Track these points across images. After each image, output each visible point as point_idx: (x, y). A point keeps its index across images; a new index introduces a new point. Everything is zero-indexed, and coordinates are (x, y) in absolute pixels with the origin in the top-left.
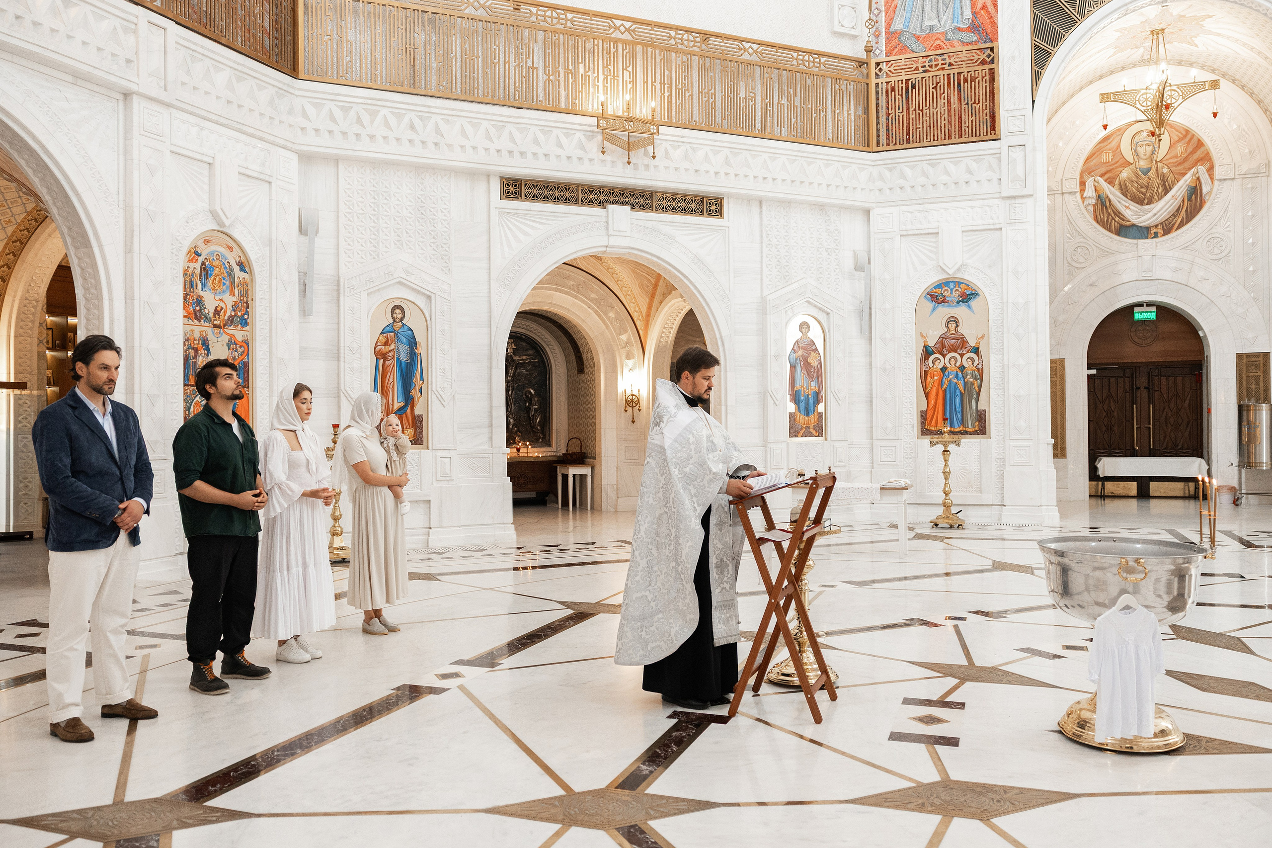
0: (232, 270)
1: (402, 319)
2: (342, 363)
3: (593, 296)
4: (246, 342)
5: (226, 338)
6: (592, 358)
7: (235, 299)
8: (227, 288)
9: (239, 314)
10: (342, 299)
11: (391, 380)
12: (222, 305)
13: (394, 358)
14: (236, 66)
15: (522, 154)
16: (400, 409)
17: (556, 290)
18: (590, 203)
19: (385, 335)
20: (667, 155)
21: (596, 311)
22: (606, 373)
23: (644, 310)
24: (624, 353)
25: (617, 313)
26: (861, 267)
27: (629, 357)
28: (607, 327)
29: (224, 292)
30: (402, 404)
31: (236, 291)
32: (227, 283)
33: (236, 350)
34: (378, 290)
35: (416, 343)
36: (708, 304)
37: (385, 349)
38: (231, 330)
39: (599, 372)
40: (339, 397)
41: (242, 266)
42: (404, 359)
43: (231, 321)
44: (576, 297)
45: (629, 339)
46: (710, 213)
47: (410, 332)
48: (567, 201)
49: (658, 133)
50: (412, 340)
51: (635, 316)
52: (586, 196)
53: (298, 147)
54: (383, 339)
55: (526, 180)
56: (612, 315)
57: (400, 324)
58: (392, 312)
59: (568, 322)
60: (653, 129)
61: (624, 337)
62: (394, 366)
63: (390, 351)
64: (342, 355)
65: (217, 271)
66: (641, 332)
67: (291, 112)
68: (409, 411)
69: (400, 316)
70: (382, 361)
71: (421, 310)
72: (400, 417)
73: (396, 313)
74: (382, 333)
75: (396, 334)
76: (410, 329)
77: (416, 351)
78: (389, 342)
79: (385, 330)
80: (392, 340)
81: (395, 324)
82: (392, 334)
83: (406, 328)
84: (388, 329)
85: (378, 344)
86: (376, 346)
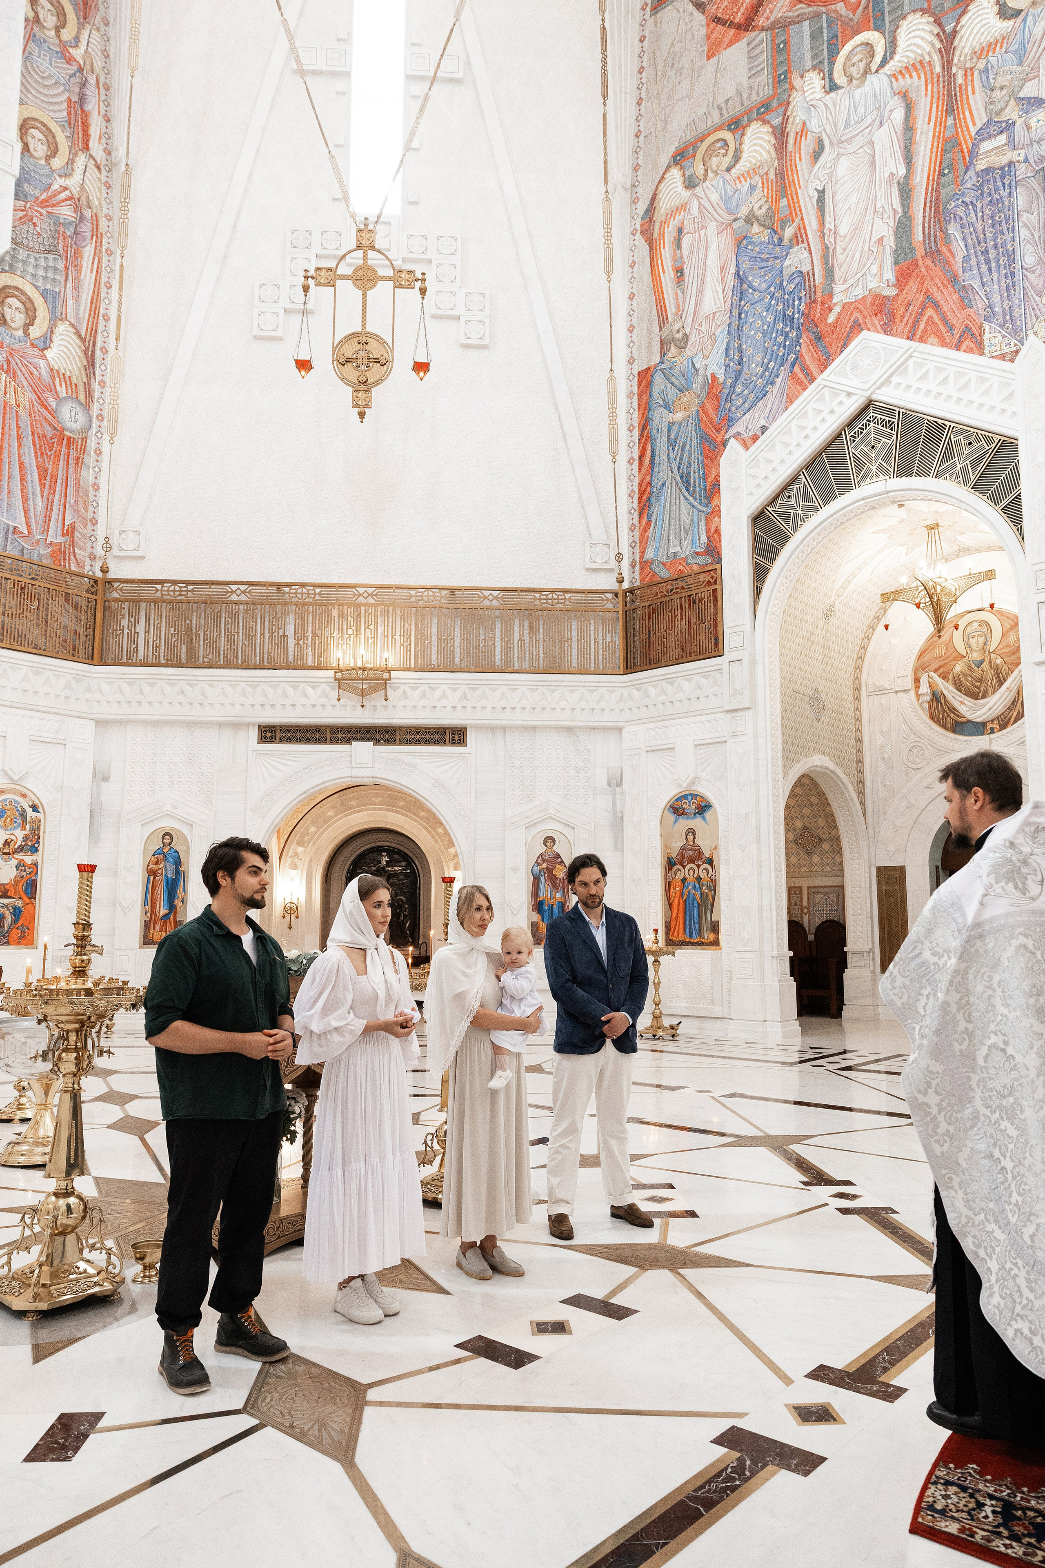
0: (24, 811)
1: (170, 843)
4: (36, 865)
5: (14, 862)
7: (26, 833)
8: (19, 825)
9: (30, 844)
11: (159, 892)
12: (13, 837)
13: (161, 874)
14: (32, 664)
15: (273, 706)
16: (165, 916)
18: (338, 741)
19: (155, 856)
20: (405, 695)
26: (616, 782)
29: (15, 828)
30: (167, 912)
31: (28, 827)
32: (19, 821)
33: (25, 871)
34: (152, 821)
35: (179, 862)
37: (155, 868)
38: (20, 856)
41: (35, 808)
42: (171, 875)
43: (21, 849)
46: (453, 742)
47: (176, 854)
48: (318, 741)
49: (390, 679)
50: (177, 858)
52: (335, 735)
53: (93, 716)
54: (154, 860)
55: (280, 727)
57: (168, 848)
58: (163, 838)
60: (386, 675)
62: (161, 881)
63: (159, 869)
64: (119, 873)
65: (9, 813)
67: (89, 690)
68: (172, 917)
69: (168, 841)
70: (151, 877)
71: (185, 836)
72: (165, 922)
73: (165, 839)
74: (153, 855)
75: (165, 855)
76: (176, 851)
77: (180, 869)
78: (159, 862)
79: (156, 853)
80: (161, 860)
81: (164, 848)
82: (161, 855)
83: (173, 851)
84: (159, 851)
85: (150, 863)
86: (148, 865)
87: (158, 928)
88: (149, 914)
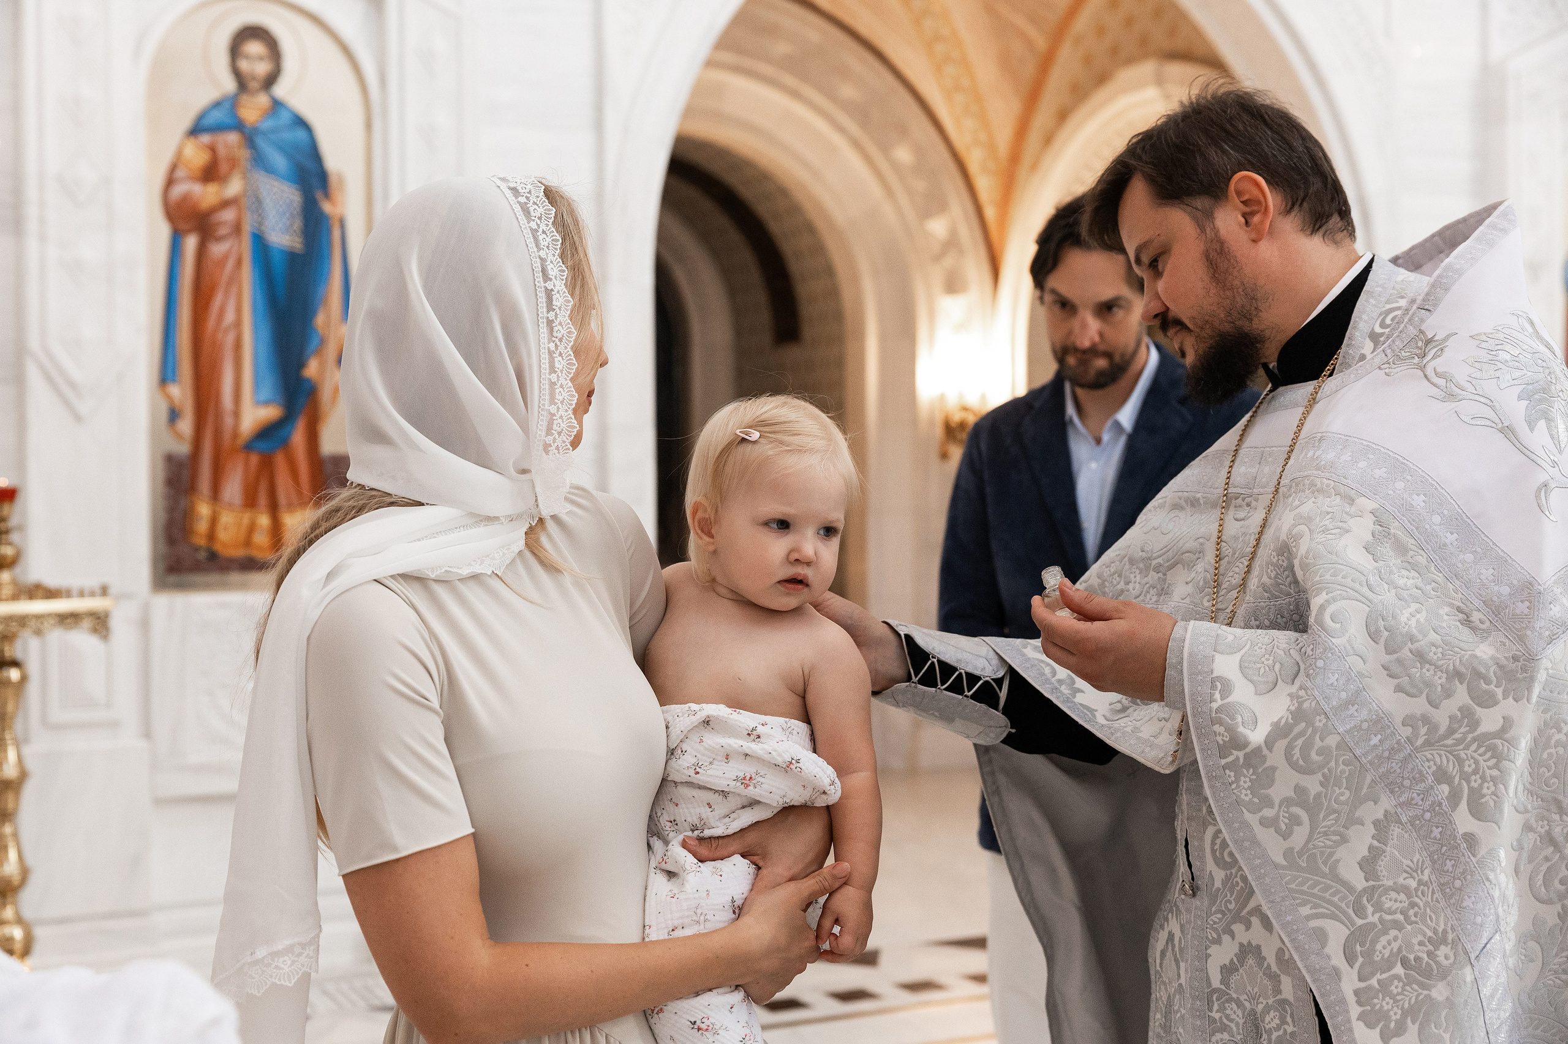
1: (270, 81)
2: (32, 245)
3: (848, 91)
6: (833, 293)
11: (230, 317)
13: (237, 229)
16: (268, 432)
19: (206, 139)
21: (856, 144)
22: (883, 339)
23: (1004, 136)
24: (937, 277)
25: (919, 152)
27: (953, 285)
28: (889, 192)
30: (270, 413)
35: (323, 178)
36: (1321, 82)
37: (207, 195)
39: (860, 335)
40: (19, 381)
42: (280, 237)
44: (796, 95)
45: (953, 232)
47: (300, 134)
50: (310, 165)
51: (975, 160)
54: (195, 155)
56: (903, 154)
57: (263, 100)
58: (233, 53)
59: (762, 177)
61: (938, 227)
62: (239, 263)
63: (226, 204)
64: (32, 211)
66: (990, 213)
68: (298, 437)
69: (262, 68)
70: (191, 243)
71: (346, 50)
72: (267, 465)
73: (247, 57)
74: (195, 130)
75: (249, 137)
76: (301, 123)
77: (327, 207)
78: (223, 167)
79: (209, 121)
80: (233, 163)
81: (245, 99)
82: (233, 138)
83: (285, 118)
84: (217, 116)
85: (180, 173)
86: (170, 182)
87: (233, 489)
88: (186, 425)
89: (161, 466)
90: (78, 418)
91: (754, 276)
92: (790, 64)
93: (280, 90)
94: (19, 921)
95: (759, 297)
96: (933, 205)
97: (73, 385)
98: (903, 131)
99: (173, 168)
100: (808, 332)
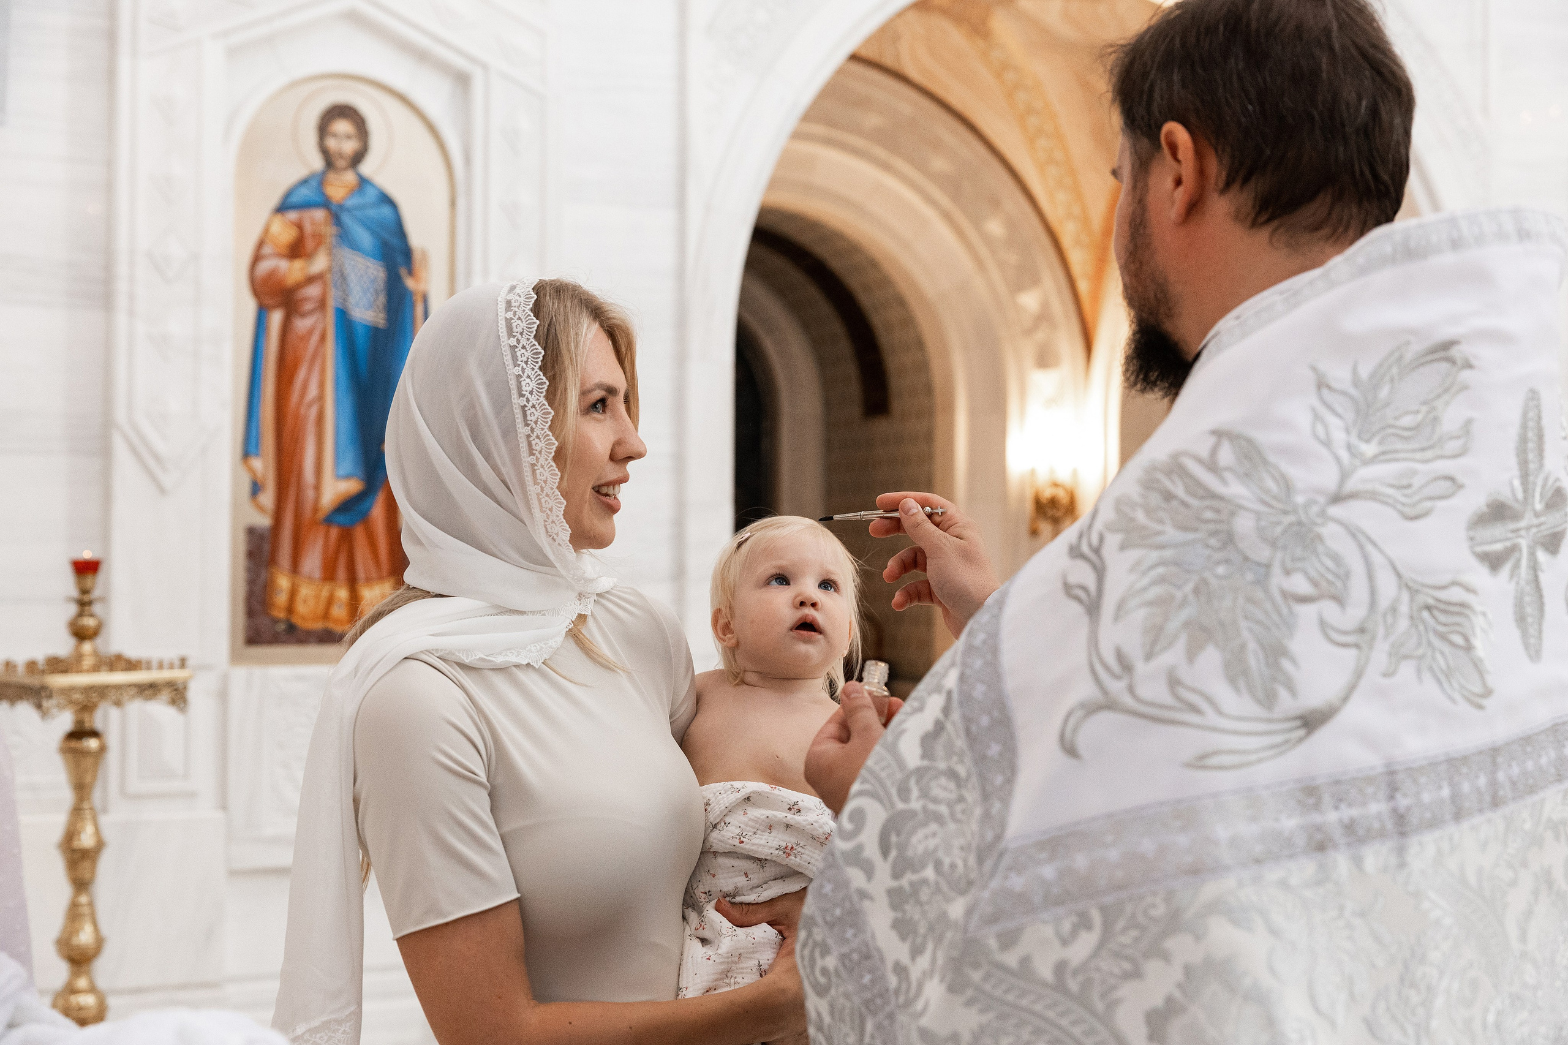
1: (357, 158)
2: (121, 320)
3: (939, 164)
6: (923, 366)
10: (124, 64)
11: (313, 392)
13: (322, 304)
16: (349, 506)
17: (828, 142)
19: (293, 215)
21: (947, 216)
22: (973, 413)
23: (1098, 210)
24: (1028, 350)
25: (1011, 225)
27: (1045, 359)
28: (980, 266)
30: (351, 486)
35: (407, 253)
37: (293, 271)
39: (949, 408)
40: (106, 453)
42: (363, 313)
44: (886, 167)
45: (1045, 305)
47: (386, 211)
50: (394, 241)
51: (1068, 234)
54: (282, 232)
56: (995, 227)
57: (350, 177)
58: (322, 131)
59: (853, 249)
61: (1030, 301)
62: (323, 338)
63: (311, 280)
64: (122, 287)
66: (1083, 286)
68: (377, 513)
69: (349, 147)
70: (276, 318)
71: (432, 129)
72: (346, 538)
73: (335, 135)
74: (282, 208)
75: (336, 214)
76: (386, 200)
77: (410, 283)
78: (310, 244)
79: (295, 199)
80: (319, 239)
81: (332, 176)
82: (319, 214)
83: (371, 195)
84: (304, 193)
85: (267, 250)
86: (257, 259)
87: (312, 562)
88: (268, 498)
89: (242, 537)
90: (162, 490)
91: (844, 347)
92: (880, 137)
93: (367, 168)
94: (92, 989)
95: (850, 369)
96: (1025, 278)
97: (157, 458)
98: (995, 203)
99: (261, 244)
100: (897, 405)
